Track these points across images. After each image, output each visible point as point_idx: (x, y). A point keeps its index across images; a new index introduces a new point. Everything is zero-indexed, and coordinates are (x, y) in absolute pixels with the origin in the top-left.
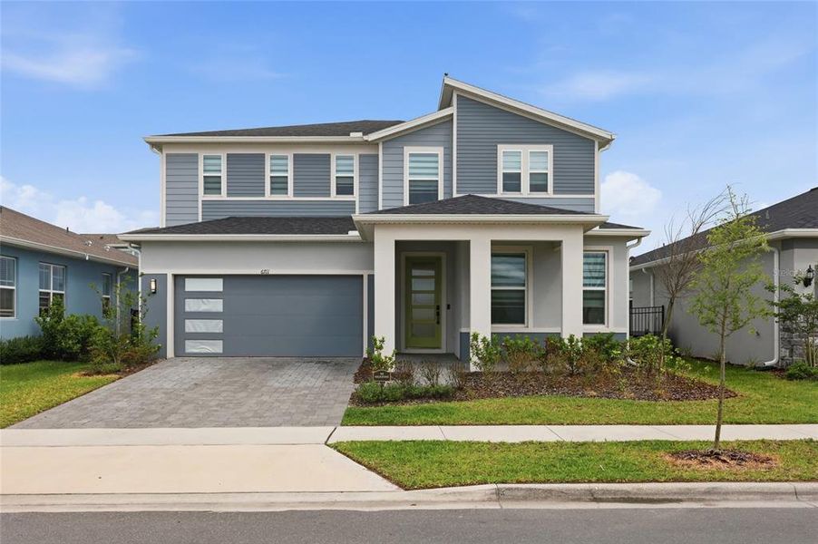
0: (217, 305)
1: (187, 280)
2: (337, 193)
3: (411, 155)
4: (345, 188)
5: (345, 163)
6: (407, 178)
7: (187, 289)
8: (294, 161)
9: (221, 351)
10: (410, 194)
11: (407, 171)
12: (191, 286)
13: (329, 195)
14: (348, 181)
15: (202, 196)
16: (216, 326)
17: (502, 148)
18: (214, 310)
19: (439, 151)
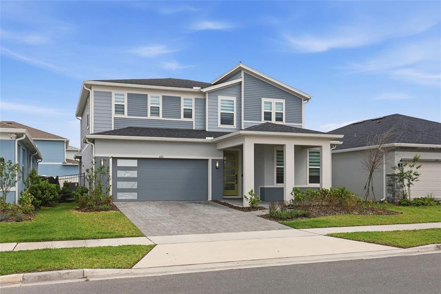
0: (134, 174)
1: (118, 160)
2: (184, 117)
3: (222, 100)
4: (188, 115)
5: (187, 102)
6: (220, 111)
7: (118, 165)
8: (163, 99)
9: (136, 198)
10: (221, 120)
11: (219, 108)
12: (120, 163)
13: (180, 118)
14: (190, 111)
15: (114, 115)
16: (134, 185)
17: (264, 100)
18: (133, 176)
19: (234, 99)
